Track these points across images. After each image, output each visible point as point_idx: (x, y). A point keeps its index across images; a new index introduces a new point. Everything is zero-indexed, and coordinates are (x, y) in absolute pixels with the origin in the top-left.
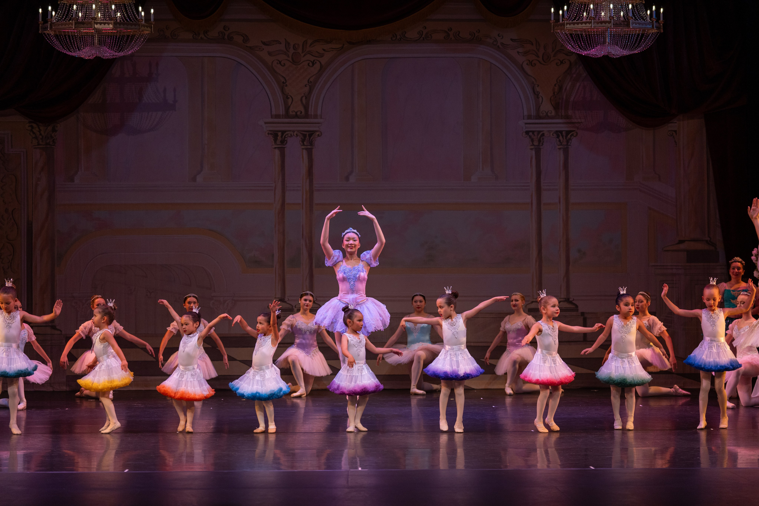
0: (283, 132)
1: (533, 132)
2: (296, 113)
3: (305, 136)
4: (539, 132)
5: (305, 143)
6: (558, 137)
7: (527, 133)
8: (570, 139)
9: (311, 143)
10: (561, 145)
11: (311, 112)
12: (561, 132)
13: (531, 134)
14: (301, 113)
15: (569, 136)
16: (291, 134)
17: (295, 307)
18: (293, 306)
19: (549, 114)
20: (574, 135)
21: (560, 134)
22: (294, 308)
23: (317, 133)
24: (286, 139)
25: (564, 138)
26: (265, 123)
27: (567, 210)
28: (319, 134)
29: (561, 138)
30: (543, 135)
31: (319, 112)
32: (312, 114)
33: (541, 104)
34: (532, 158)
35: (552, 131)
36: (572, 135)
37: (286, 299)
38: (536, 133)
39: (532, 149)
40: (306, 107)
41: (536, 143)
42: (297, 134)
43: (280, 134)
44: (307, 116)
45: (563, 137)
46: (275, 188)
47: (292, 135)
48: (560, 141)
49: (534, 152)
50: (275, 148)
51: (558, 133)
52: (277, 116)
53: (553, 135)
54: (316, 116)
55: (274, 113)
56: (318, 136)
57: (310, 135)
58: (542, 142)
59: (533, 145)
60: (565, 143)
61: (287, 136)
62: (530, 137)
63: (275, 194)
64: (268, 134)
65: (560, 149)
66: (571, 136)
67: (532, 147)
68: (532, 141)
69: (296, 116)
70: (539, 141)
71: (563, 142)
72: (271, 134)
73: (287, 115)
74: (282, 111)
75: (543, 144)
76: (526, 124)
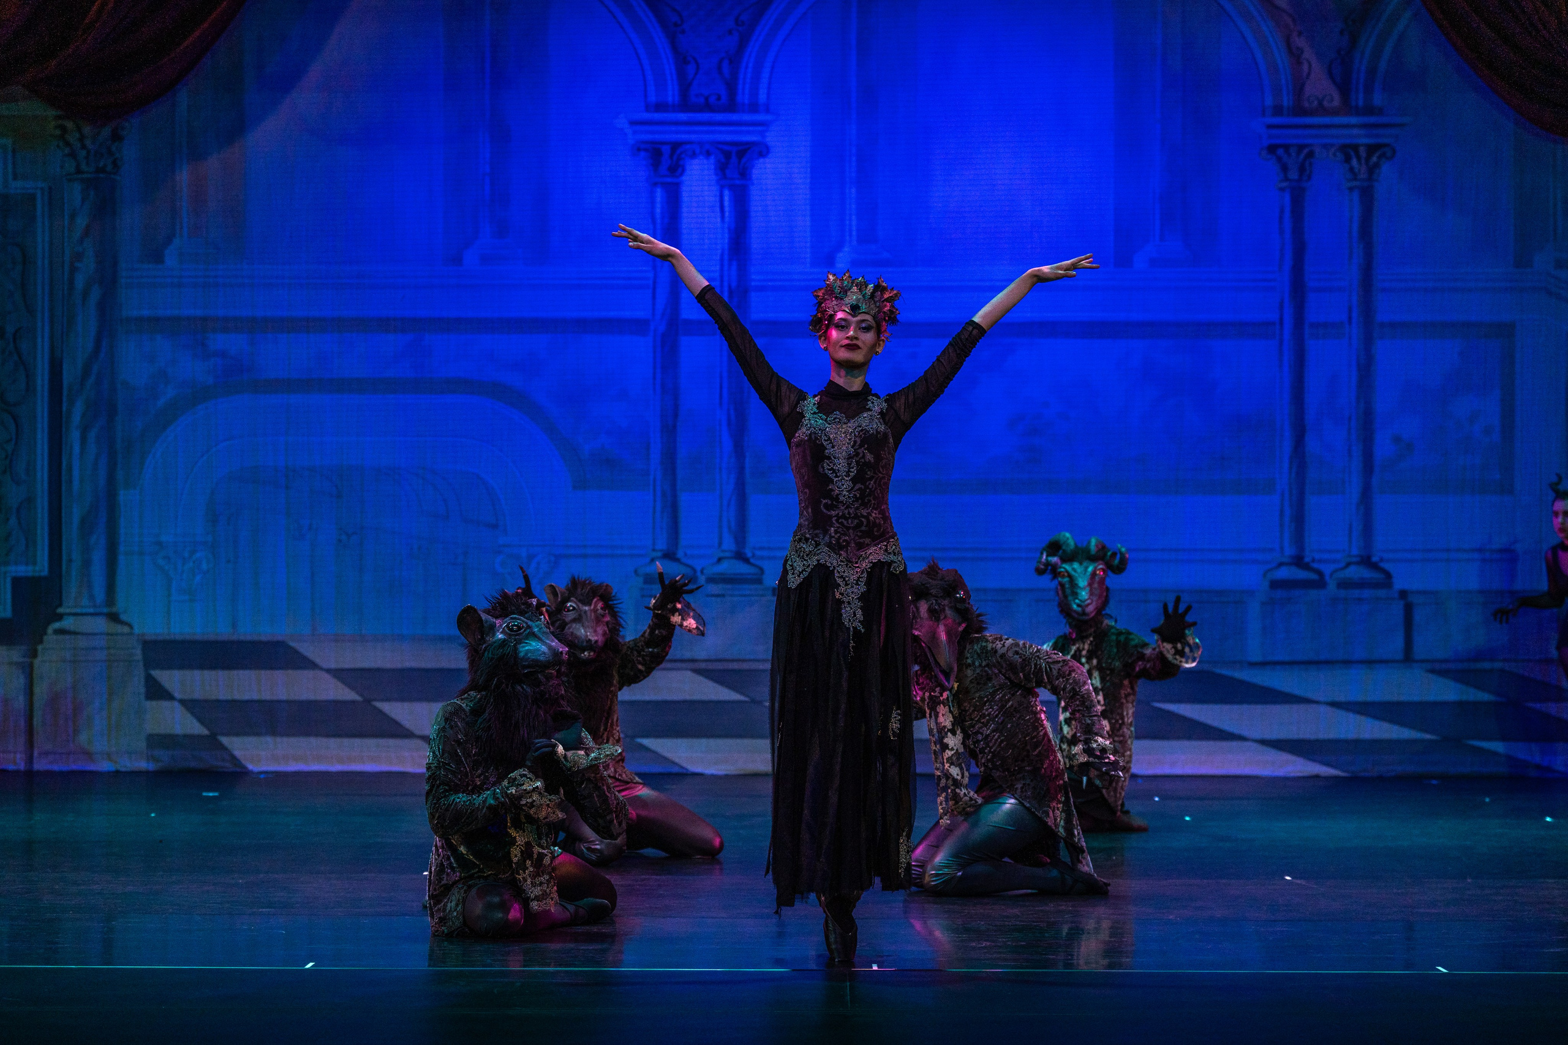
0: (675, 146)
1: (1286, 147)
2: (707, 99)
3: (727, 155)
4: (1301, 147)
5: (727, 171)
6: (1348, 159)
7: (1272, 149)
8: (1377, 165)
9: (745, 174)
10: (1355, 179)
11: (743, 96)
12: (1355, 148)
13: (1280, 152)
14: (719, 99)
15: (1374, 159)
16: (694, 151)
17: (702, 572)
18: (695, 571)
19: (1325, 103)
20: (1389, 154)
21: (1352, 153)
22: (699, 574)
23: (758, 149)
24: (681, 163)
25: (1363, 161)
26: (633, 123)
27: (1368, 340)
28: (761, 151)
29: (1354, 162)
30: (1311, 154)
31: (762, 97)
32: (746, 101)
33: (1307, 78)
34: (1282, 211)
35: (1332, 145)
36: (1383, 155)
37: (680, 554)
38: (1293, 151)
39: (1282, 189)
40: (732, 87)
41: (1293, 175)
42: (708, 151)
43: (666, 150)
44: (732, 106)
45: (1359, 158)
46: (655, 283)
47: (698, 151)
48: (1351, 169)
49: (1287, 198)
50: (655, 184)
51: (1348, 151)
52: (660, 107)
53: (1335, 155)
54: (754, 108)
55: (652, 98)
56: (761, 154)
57: (741, 154)
58: (1308, 172)
59: (1286, 179)
60: (1363, 175)
61: (683, 156)
62: (1279, 159)
63: (654, 297)
64: (638, 149)
65: (1351, 189)
66: (1379, 158)
67: (1285, 184)
68: (1285, 168)
69: (708, 107)
70: (1302, 169)
71: (1360, 170)
72: (646, 150)
73: (685, 105)
74: (672, 94)
75: (1310, 178)
76: (1270, 127)
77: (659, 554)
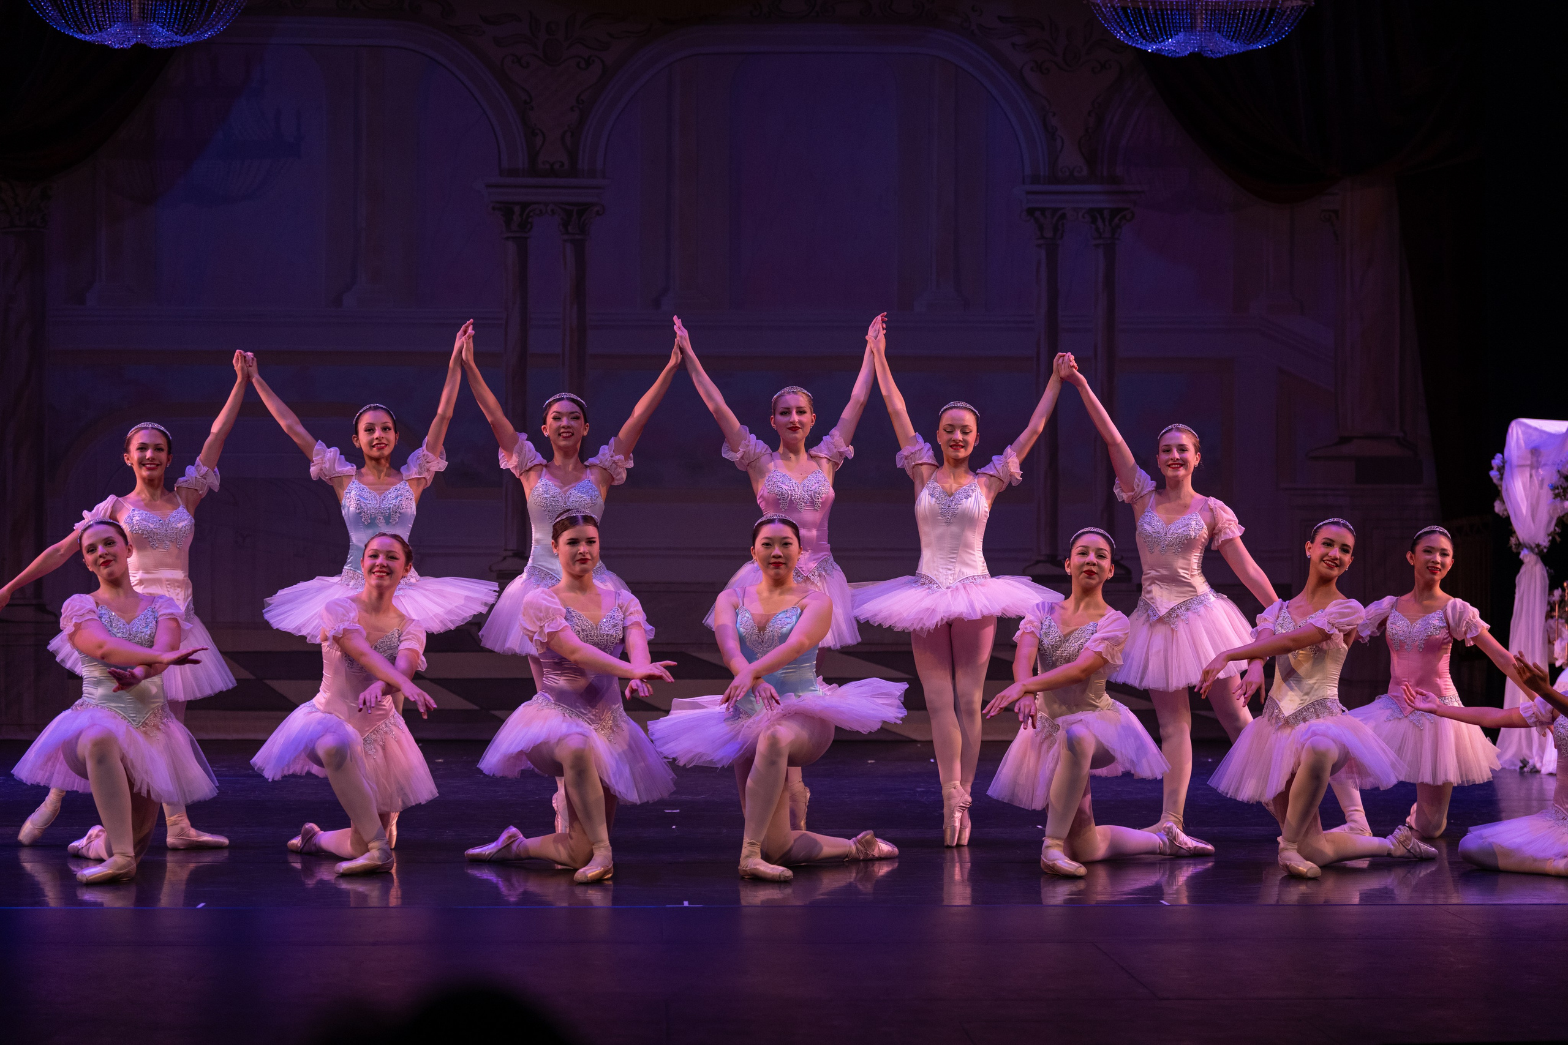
0: (524, 206)
1: (1043, 210)
2: (552, 165)
3: (569, 213)
4: (1055, 211)
5: (570, 229)
6: (1094, 221)
7: (1031, 211)
8: (1119, 226)
9: (583, 229)
10: (1100, 238)
11: (583, 164)
12: (1100, 211)
13: (1038, 214)
14: (562, 165)
15: (1116, 220)
16: (541, 210)
19: (1076, 174)
20: (1128, 218)
21: (1098, 216)
23: (596, 209)
24: (530, 220)
25: (1107, 223)
26: (488, 186)
27: (1111, 373)
28: (598, 211)
29: (1100, 223)
30: (1063, 216)
31: (599, 166)
32: (586, 168)
33: (1060, 152)
34: (1039, 264)
35: (1081, 209)
36: (1124, 217)
38: (1048, 214)
39: (1039, 246)
40: (573, 155)
41: (1049, 234)
42: (552, 211)
43: (517, 209)
44: (573, 172)
45: (1104, 221)
46: (507, 323)
47: (544, 211)
48: (1097, 229)
49: (1043, 252)
50: (508, 238)
51: (1094, 214)
52: (513, 172)
53: (1083, 217)
54: (592, 174)
55: (505, 164)
56: (598, 213)
57: (581, 213)
58: (1060, 232)
59: (1043, 237)
60: (1107, 234)
61: (531, 214)
62: (1036, 220)
63: (506, 334)
64: (494, 209)
65: (1097, 246)
66: (1120, 220)
67: (1041, 242)
68: (1041, 228)
69: (553, 173)
70: (1055, 229)
71: (1104, 232)
72: (499, 209)
73: (533, 170)
74: (522, 162)
75: (1062, 236)
76: (1028, 193)
77: (510, 553)
